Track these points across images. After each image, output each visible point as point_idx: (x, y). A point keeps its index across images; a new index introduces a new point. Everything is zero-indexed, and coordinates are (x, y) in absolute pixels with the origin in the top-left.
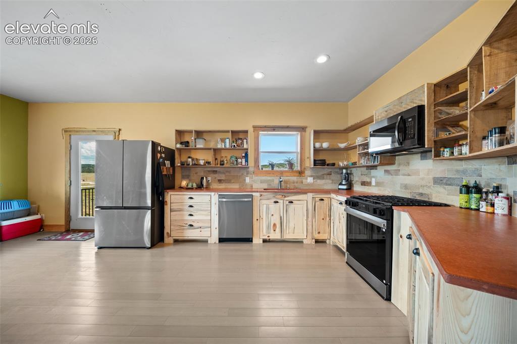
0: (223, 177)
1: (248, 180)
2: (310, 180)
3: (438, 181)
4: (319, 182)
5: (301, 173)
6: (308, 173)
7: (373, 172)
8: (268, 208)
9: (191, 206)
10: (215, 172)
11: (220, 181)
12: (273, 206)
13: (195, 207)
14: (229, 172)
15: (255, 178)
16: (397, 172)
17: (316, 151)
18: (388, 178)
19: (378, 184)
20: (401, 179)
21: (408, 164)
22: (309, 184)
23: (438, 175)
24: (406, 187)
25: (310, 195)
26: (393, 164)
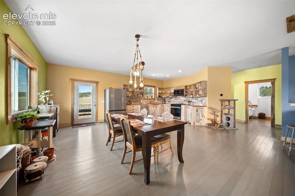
0: (135, 100)
1: (142, 101)
2: (156, 101)
3: (184, 101)
4: (158, 101)
5: (154, 99)
6: (156, 99)
7: (172, 99)
8: (152, 109)
9: (133, 109)
10: (133, 99)
11: (134, 102)
12: (153, 108)
13: (135, 109)
14: (137, 99)
15: (144, 101)
16: (177, 99)
17: (159, 93)
18: (175, 100)
19: (173, 102)
20: (178, 100)
21: (180, 98)
22: (156, 102)
23: (185, 100)
24: (179, 102)
25: (160, 105)
26: (176, 97)
